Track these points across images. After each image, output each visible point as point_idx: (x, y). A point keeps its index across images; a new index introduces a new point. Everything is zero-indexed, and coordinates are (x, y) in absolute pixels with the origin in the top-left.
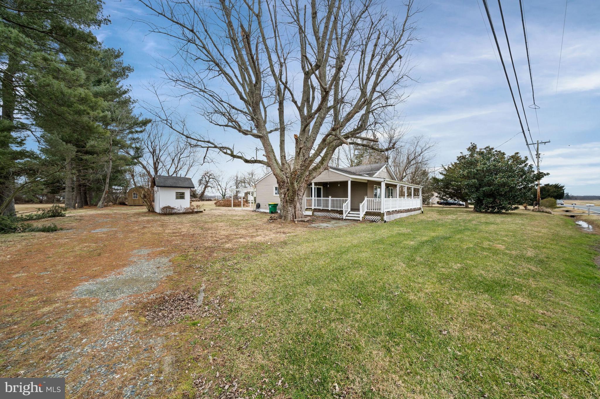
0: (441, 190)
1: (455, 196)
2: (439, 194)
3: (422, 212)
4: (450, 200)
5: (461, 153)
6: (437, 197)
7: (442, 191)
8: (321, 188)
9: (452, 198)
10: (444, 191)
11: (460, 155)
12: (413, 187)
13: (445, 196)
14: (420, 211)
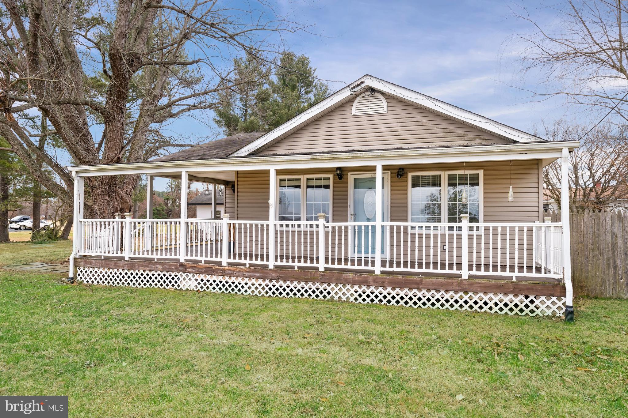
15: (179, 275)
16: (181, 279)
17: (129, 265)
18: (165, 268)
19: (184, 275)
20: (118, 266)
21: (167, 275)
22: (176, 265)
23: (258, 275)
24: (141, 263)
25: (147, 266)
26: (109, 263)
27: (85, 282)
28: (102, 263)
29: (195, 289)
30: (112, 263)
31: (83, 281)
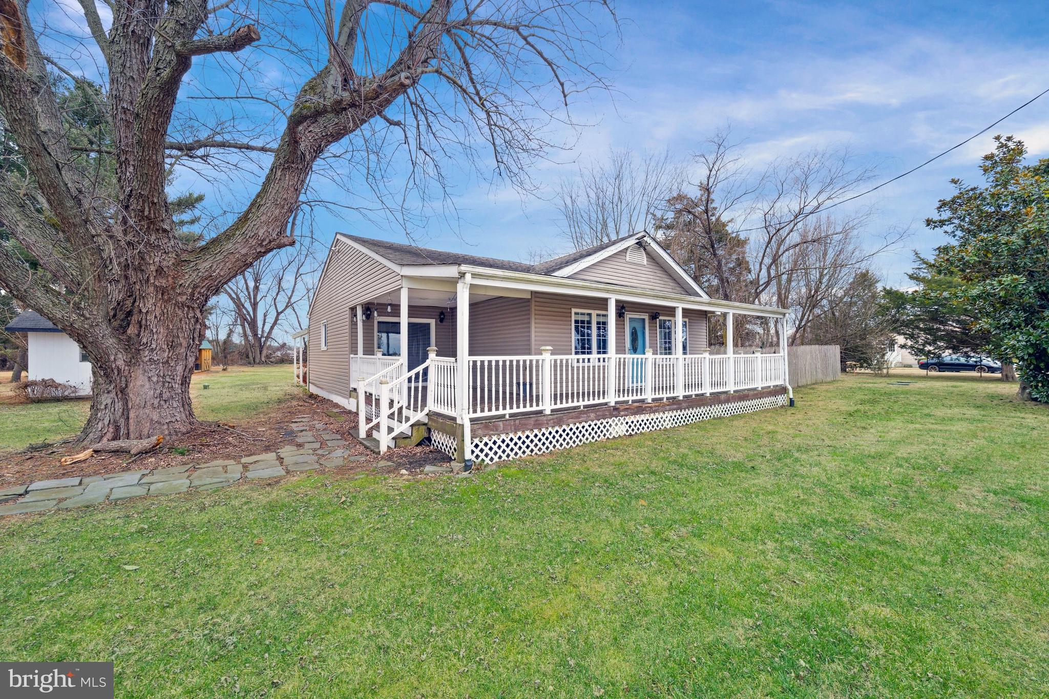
0: (918, 327)
1: (964, 343)
2: (912, 337)
3: (792, 403)
4: (948, 356)
5: (954, 181)
6: (903, 347)
7: (921, 329)
8: (429, 325)
9: (955, 349)
10: (928, 331)
11: (950, 193)
12: (731, 312)
13: (933, 343)
14: (781, 400)
15: (610, 421)
16: (613, 425)
17: (556, 420)
18: (599, 416)
19: (616, 420)
20: (539, 424)
21: (599, 423)
22: (610, 410)
23: (675, 406)
24: (571, 415)
25: (578, 417)
26: (526, 422)
27: (487, 460)
28: (515, 425)
29: (627, 434)
30: (532, 421)
31: (483, 460)
